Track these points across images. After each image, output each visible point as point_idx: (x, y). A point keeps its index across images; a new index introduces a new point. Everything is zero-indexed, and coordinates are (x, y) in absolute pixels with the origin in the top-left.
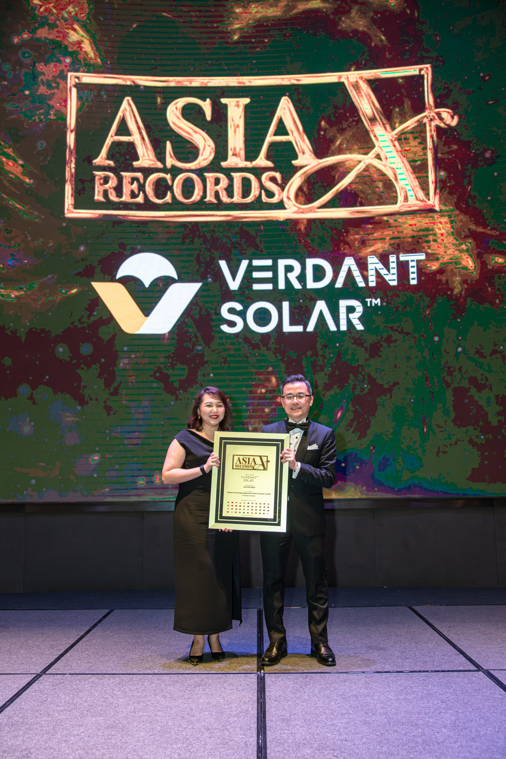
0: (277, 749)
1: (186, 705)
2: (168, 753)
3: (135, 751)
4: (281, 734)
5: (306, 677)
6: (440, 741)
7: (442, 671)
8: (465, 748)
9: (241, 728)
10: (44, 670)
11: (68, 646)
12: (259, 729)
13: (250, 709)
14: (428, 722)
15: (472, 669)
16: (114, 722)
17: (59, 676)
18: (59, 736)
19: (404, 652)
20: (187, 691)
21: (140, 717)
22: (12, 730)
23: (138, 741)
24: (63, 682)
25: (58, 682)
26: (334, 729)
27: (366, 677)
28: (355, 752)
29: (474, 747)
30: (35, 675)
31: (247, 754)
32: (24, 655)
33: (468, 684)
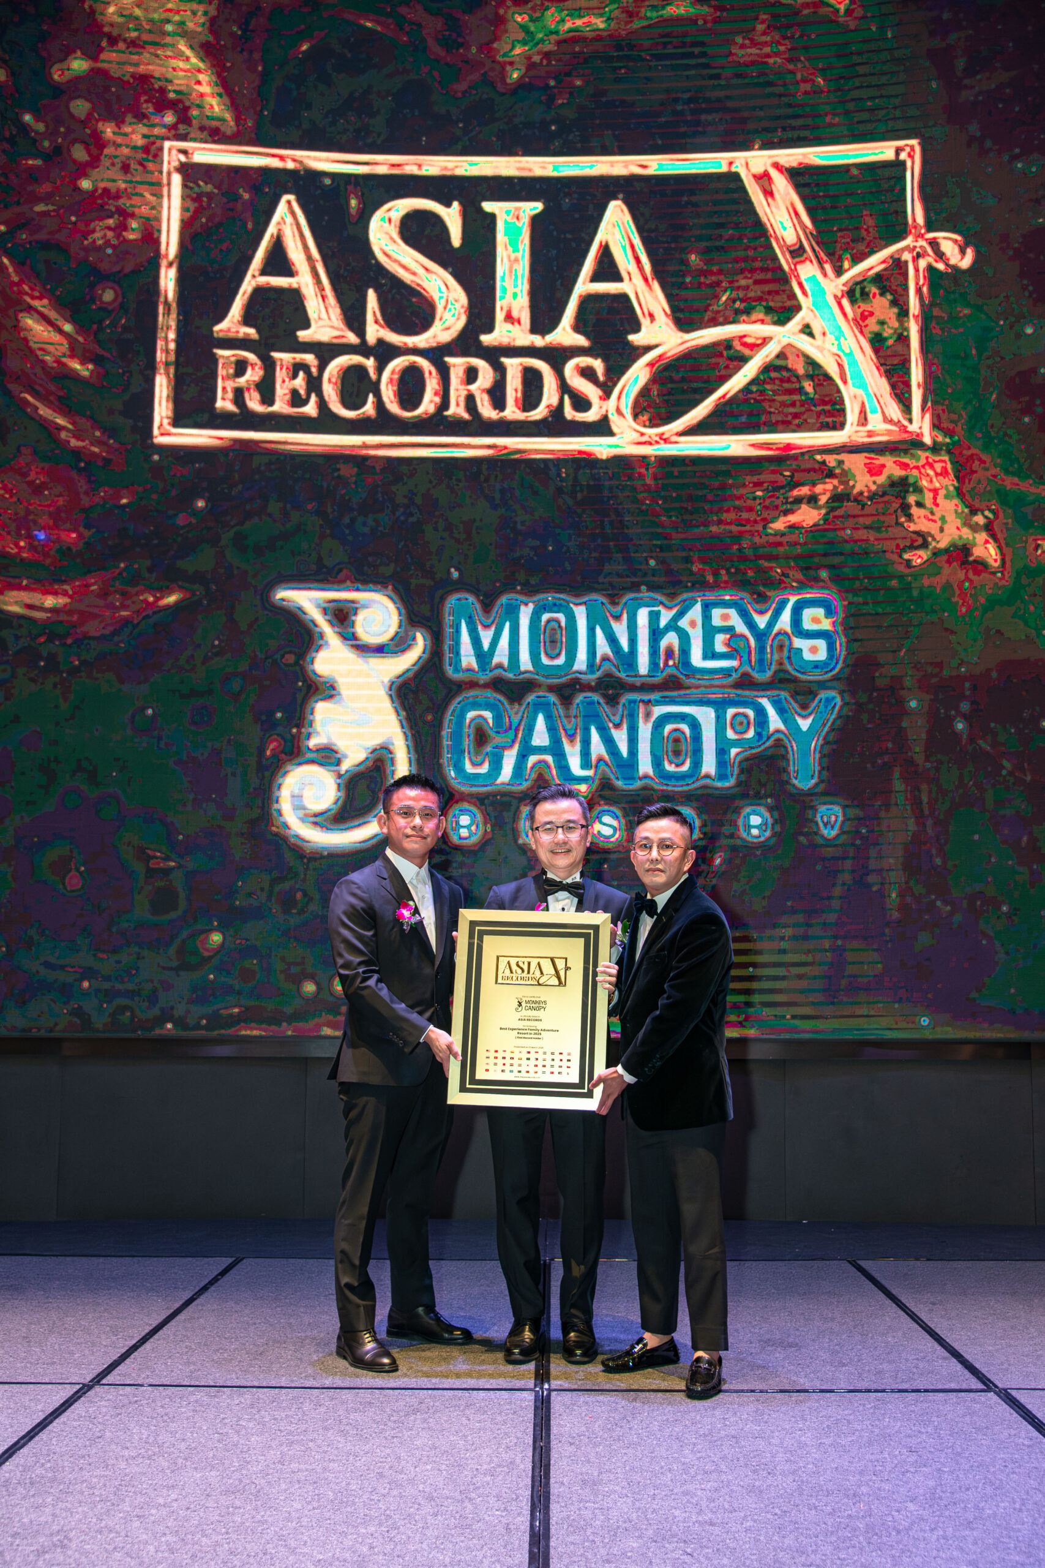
0: (571, 1539)
1: (388, 1451)
2: (348, 1543)
3: (281, 1538)
4: (579, 1509)
5: (635, 1400)
6: (901, 1527)
7: (914, 1391)
8: (951, 1542)
9: (498, 1497)
10: (99, 1375)
11: (148, 1329)
12: (536, 1500)
13: (518, 1460)
14: (879, 1489)
15: (974, 1387)
16: (240, 1481)
17: (128, 1388)
18: (126, 1506)
19: (838, 1352)
20: (390, 1424)
21: (293, 1472)
22: (32, 1493)
23: (289, 1519)
24: (136, 1402)
25: (126, 1401)
26: (688, 1501)
27: (758, 1401)
28: (728, 1547)
29: (970, 1540)
30: (78, 1387)
31: (509, 1547)
32: (56, 1347)
33: (964, 1416)
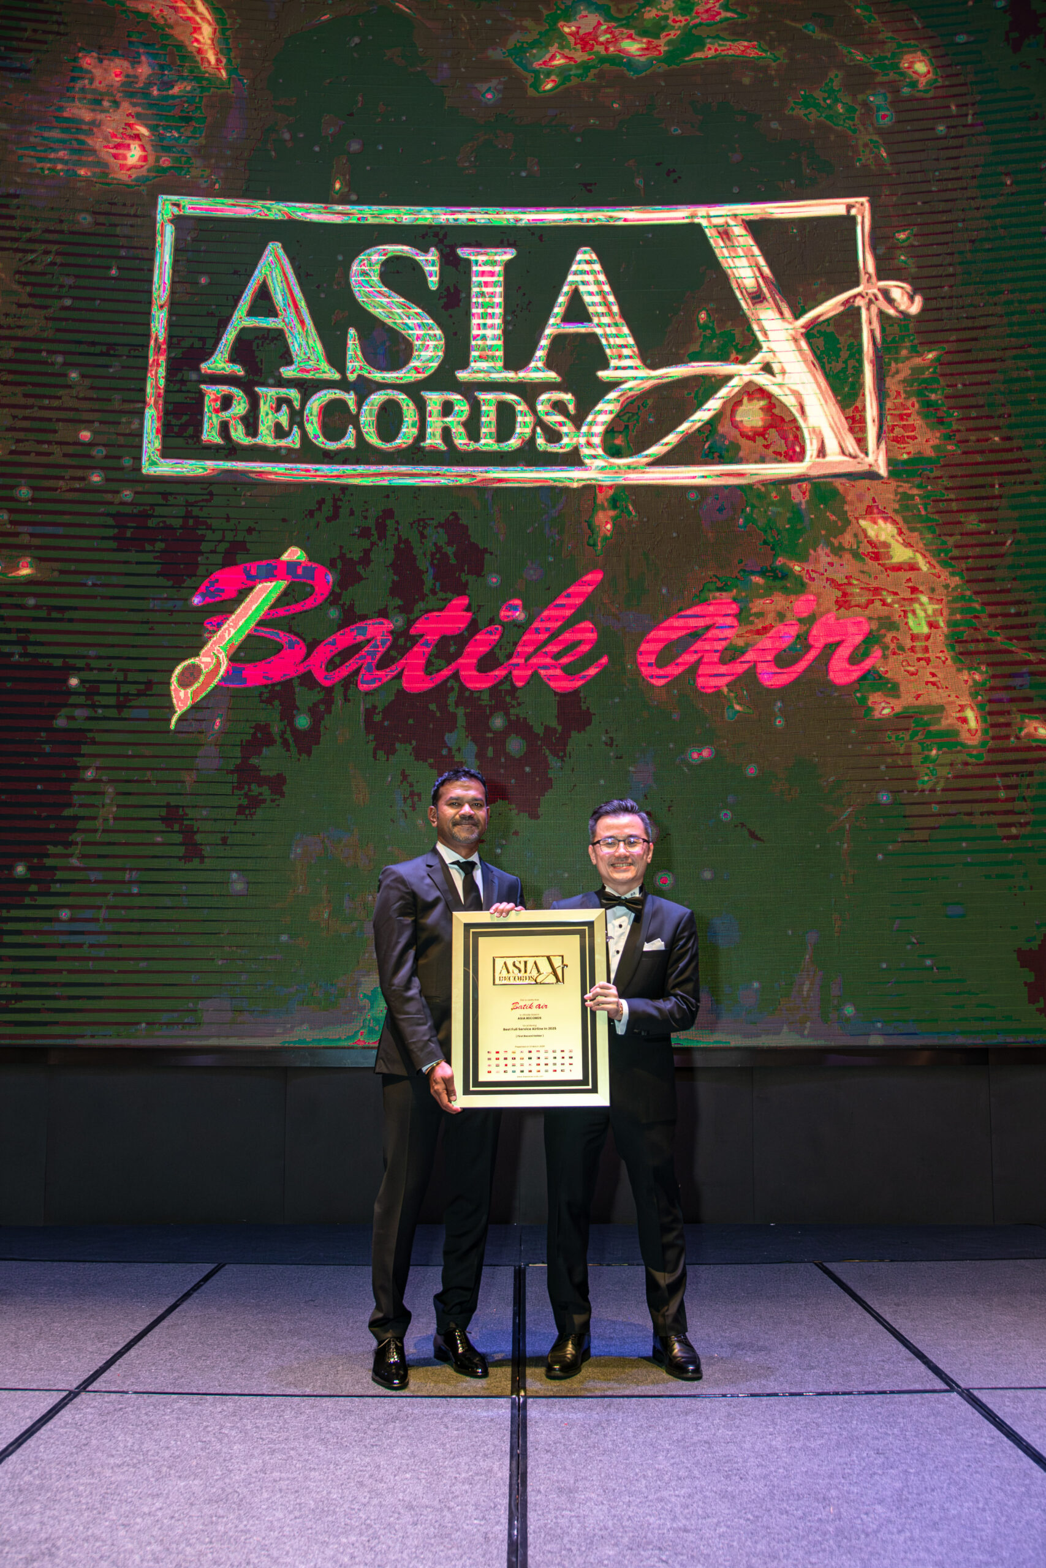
0: (548, 1547)
1: (368, 1459)
2: (329, 1552)
3: (264, 1547)
4: (556, 1518)
5: (609, 1406)
6: (869, 1530)
7: (880, 1393)
8: (917, 1543)
9: (477, 1506)
10: (84, 1382)
11: (132, 1335)
12: (514, 1509)
13: (496, 1468)
14: (848, 1493)
15: (937, 1388)
16: (223, 1490)
17: (113, 1396)
18: (112, 1515)
19: (806, 1355)
20: (369, 1432)
21: (275, 1481)
22: (20, 1500)
23: (271, 1529)
24: (121, 1409)
26: (663, 1508)
27: (729, 1405)
28: (702, 1554)
29: (936, 1541)
30: (65, 1394)
31: (488, 1556)
32: (44, 1353)
33: (928, 1417)
